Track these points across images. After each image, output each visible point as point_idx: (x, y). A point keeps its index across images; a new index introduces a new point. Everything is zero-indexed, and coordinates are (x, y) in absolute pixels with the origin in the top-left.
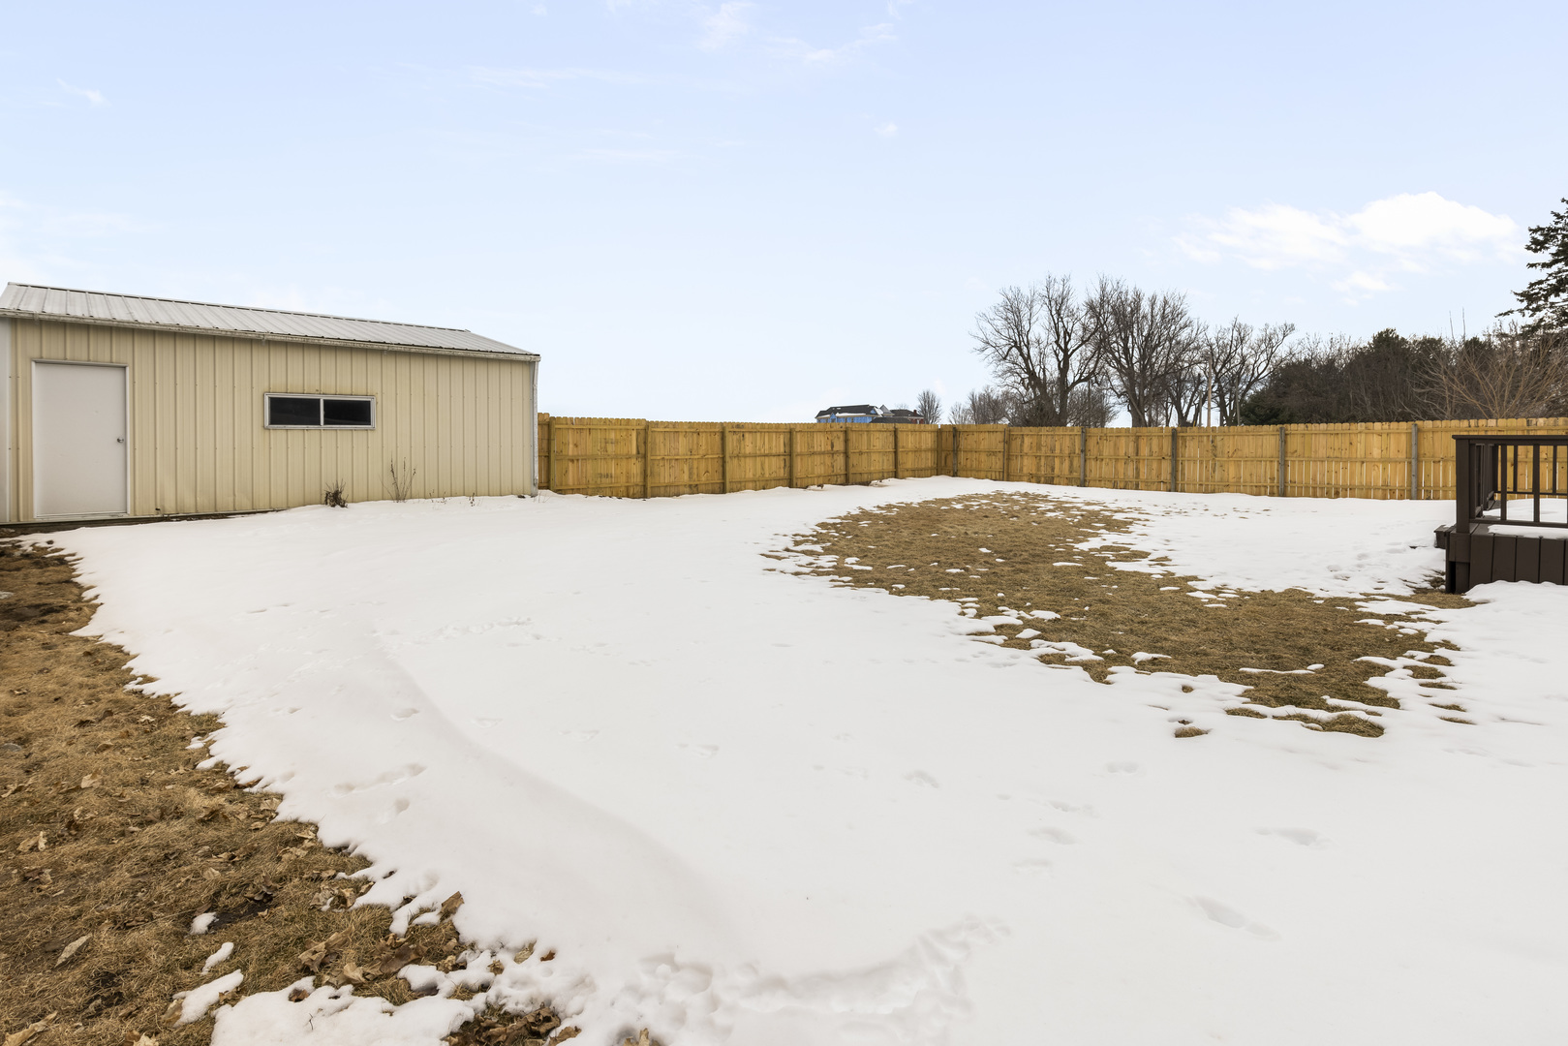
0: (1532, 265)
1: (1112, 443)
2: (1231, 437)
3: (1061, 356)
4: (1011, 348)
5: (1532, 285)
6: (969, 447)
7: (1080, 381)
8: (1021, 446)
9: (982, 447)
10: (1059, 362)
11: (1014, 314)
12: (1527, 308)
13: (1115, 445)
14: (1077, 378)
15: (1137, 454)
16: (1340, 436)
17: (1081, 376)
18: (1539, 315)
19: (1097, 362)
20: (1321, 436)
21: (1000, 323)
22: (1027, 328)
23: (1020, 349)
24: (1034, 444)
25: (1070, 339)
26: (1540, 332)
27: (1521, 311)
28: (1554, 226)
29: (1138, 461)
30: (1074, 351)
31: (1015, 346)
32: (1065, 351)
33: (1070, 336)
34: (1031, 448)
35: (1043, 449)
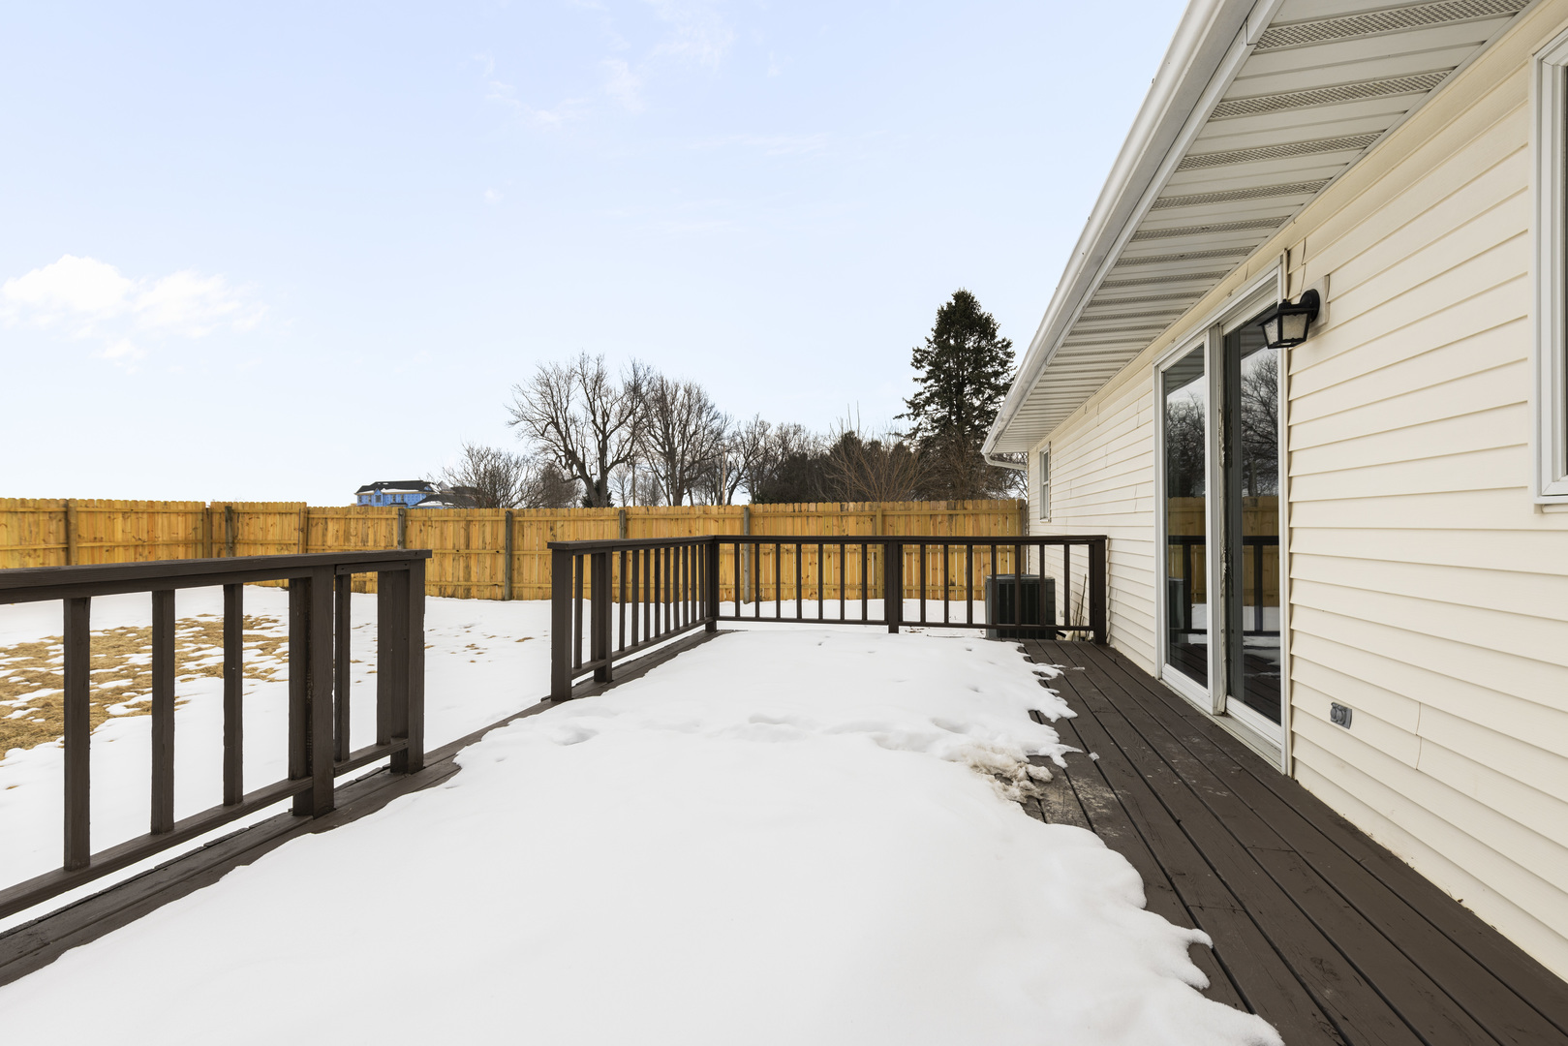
0: (916, 380)
1: (438, 531)
2: (572, 523)
3: (600, 437)
4: (548, 424)
5: (916, 396)
6: (252, 537)
7: (617, 462)
8: (324, 535)
9: (270, 537)
10: (599, 442)
11: (551, 390)
12: (912, 414)
13: (442, 533)
14: (615, 459)
15: (468, 546)
16: (679, 521)
17: (618, 457)
18: (919, 419)
19: (632, 444)
20: (662, 521)
21: (535, 397)
22: (565, 405)
23: (557, 425)
24: (341, 533)
25: (608, 420)
26: (919, 434)
27: (908, 415)
28: (927, 349)
29: (468, 557)
30: (612, 432)
31: (553, 422)
32: (603, 432)
33: (608, 417)
34: (337, 538)
35: (353, 539)
